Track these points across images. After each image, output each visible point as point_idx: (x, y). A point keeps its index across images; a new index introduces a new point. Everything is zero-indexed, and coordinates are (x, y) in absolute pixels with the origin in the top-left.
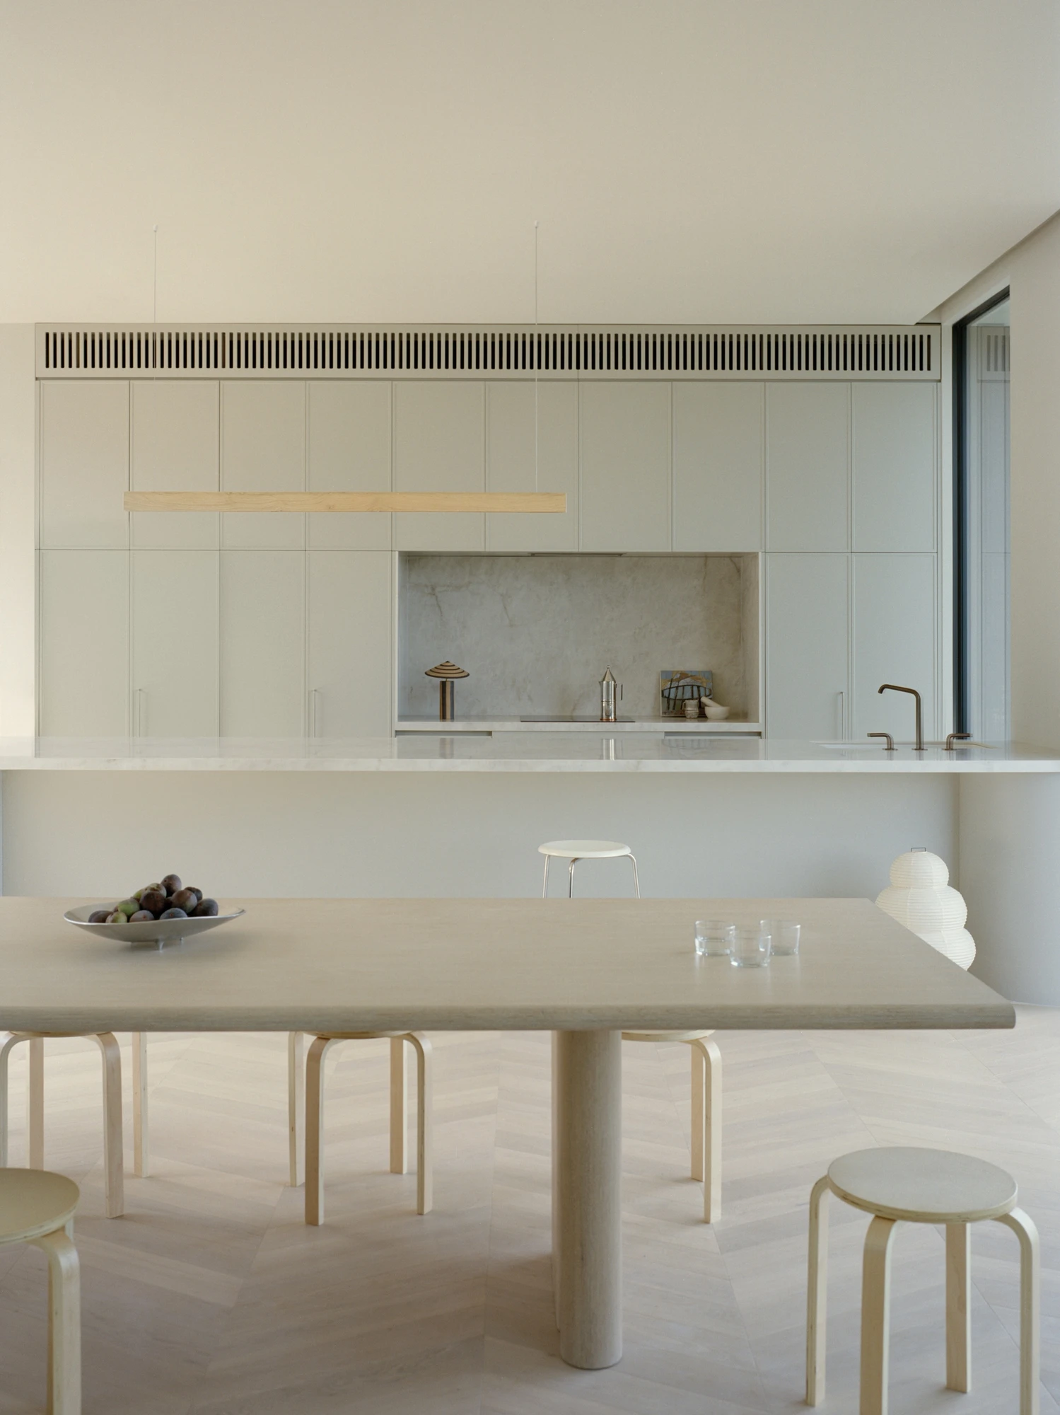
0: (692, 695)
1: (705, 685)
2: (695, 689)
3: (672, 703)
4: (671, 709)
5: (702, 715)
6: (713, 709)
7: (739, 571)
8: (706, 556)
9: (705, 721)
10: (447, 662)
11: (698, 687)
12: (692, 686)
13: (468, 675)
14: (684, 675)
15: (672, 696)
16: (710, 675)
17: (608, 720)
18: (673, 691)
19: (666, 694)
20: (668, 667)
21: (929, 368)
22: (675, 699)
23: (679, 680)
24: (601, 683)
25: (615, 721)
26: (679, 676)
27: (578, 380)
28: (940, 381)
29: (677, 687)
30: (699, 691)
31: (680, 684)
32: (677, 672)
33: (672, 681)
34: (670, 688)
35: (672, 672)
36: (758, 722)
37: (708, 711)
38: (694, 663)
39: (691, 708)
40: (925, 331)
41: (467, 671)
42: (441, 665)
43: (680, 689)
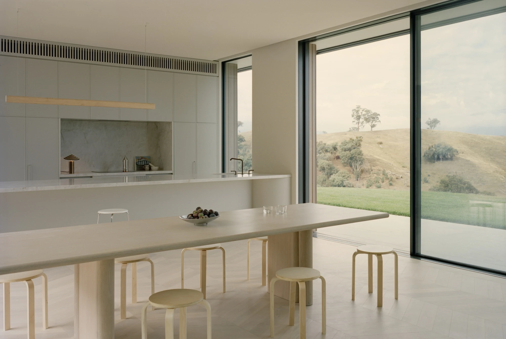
0: (145, 164)
1: (148, 160)
2: (146, 162)
3: (139, 166)
4: (139, 168)
5: (150, 169)
6: (153, 167)
7: (157, 127)
8: (148, 122)
9: (151, 171)
10: (72, 155)
11: (147, 161)
12: (145, 161)
13: (79, 159)
14: (142, 158)
15: (139, 164)
16: (149, 157)
17: (126, 172)
18: (139, 162)
19: (137, 163)
20: (137, 155)
21: (216, 73)
22: (140, 165)
23: (141, 159)
24: (123, 161)
25: (128, 172)
26: (141, 158)
27: (120, 67)
28: (218, 77)
29: (140, 161)
30: (147, 162)
31: (141, 161)
32: (140, 157)
33: (139, 160)
34: (138, 162)
35: (139, 157)
36: (172, 170)
37: (152, 168)
38: (144, 154)
39: (147, 167)
40: (215, 63)
41: (79, 158)
42: (70, 156)
43: (141, 162)
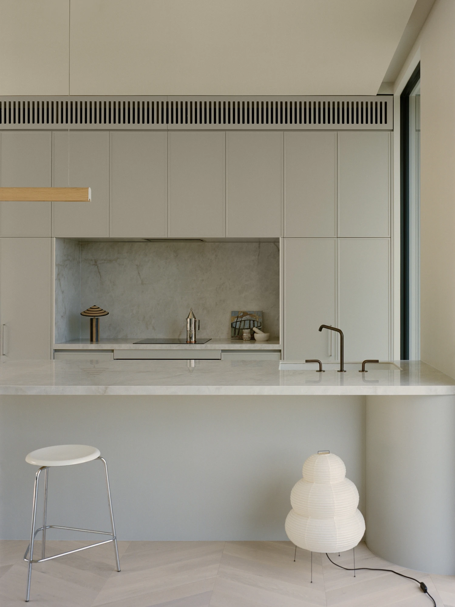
0: (250, 327)
1: (257, 320)
2: (252, 322)
3: (237, 331)
4: (236, 335)
5: (252, 339)
6: (259, 335)
9: (254, 343)
10: (95, 306)
11: (254, 321)
12: (250, 320)
13: (108, 313)
14: (245, 314)
15: (237, 327)
16: (262, 314)
17: (190, 343)
18: (238, 323)
19: (234, 325)
20: (236, 309)
22: (239, 329)
23: (242, 317)
24: (187, 319)
25: (195, 342)
26: (242, 314)
29: (241, 321)
30: (254, 324)
31: (243, 319)
32: (242, 312)
33: (238, 317)
34: (237, 322)
35: (238, 312)
36: (279, 344)
37: (256, 336)
38: (252, 307)
39: (246, 334)
41: (107, 311)
42: (91, 308)
43: (243, 322)
